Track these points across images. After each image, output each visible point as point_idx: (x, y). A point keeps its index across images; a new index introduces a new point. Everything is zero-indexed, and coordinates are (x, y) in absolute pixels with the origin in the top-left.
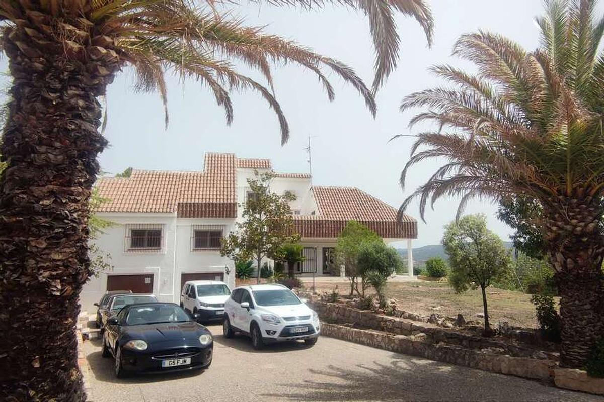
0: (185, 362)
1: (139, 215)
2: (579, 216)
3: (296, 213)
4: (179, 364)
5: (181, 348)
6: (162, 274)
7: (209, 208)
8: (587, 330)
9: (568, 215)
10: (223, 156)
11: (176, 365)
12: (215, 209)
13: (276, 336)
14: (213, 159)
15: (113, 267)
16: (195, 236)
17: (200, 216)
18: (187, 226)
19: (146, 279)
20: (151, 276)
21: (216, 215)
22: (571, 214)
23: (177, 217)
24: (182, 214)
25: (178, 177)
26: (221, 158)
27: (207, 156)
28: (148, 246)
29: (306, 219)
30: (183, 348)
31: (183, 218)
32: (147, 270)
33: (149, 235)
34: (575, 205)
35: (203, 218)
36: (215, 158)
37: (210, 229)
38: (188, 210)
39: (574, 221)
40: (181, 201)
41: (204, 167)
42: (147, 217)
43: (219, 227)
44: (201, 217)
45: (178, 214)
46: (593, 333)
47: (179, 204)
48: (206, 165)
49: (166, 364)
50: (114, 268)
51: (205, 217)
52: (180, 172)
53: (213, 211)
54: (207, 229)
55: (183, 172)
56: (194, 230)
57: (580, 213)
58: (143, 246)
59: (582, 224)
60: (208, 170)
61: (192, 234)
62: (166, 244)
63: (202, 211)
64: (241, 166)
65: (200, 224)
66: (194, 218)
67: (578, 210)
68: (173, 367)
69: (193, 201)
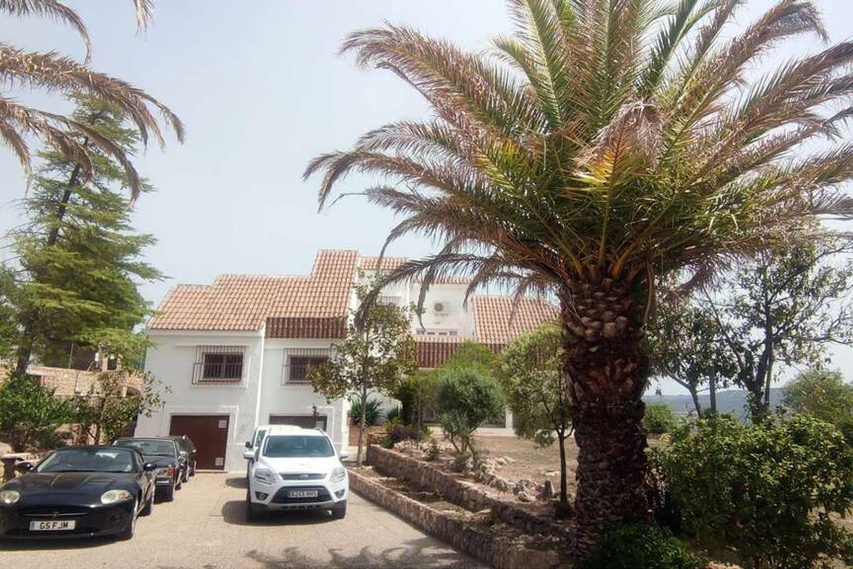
0: (66, 525)
1: (215, 334)
2: (591, 311)
3: (451, 334)
4: (55, 528)
5: (85, 507)
6: (240, 415)
7: (309, 325)
8: (599, 505)
9: (578, 310)
10: (342, 254)
11: (51, 528)
12: (316, 327)
13: (267, 502)
14: (328, 258)
15: (164, 403)
16: (289, 363)
17: (295, 336)
18: (278, 350)
19: (220, 421)
20: (226, 418)
21: (318, 334)
22: (581, 307)
23: (266, 337)
24: (272, 333)
25: (275, 283)
26: (339, 256)
27: (320, 254)
28: (226, 376)
29: (454, 341)
30: (89, 508)
31: (273, 339)
32: (221, 410)
33: (228, 361)
34: (587, 293)
35: (300, 339)
36: (330, 257)
37: (309, 354)
38: (280, 328)
39: (585, 320)
40: (272, 315)
41: (313, 270)
42: (225, 337)
43: (322, 351)
44: (298, 337)
45: (266, 333)
46: (610, 511)
47: (268, 319)
48: (316, 267)
49: (37, 526)
50: (165, 405)
51: (303, 337)
52: (278, 277)
53: (313, 329)
54: (306, 354)
55: (282, 277)
56: (288, 355)
57: (593, 306)
58: (219, 376)
59: (596, 324)
60: (317, 273)
61: (285, 361)
62: (248, 375)
63: (299, 329)
64: (366, 267)
65: (296, 347)
66: (288, 339)
67: (589, 301)
68: (45, 531)
69: (287, 315)
